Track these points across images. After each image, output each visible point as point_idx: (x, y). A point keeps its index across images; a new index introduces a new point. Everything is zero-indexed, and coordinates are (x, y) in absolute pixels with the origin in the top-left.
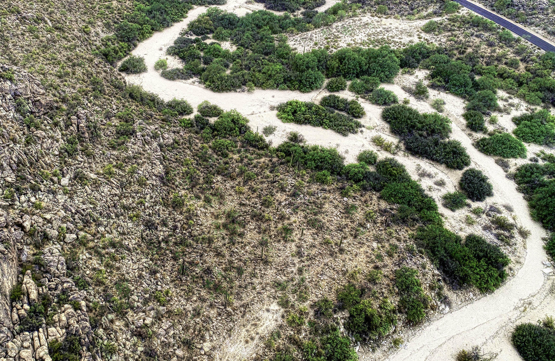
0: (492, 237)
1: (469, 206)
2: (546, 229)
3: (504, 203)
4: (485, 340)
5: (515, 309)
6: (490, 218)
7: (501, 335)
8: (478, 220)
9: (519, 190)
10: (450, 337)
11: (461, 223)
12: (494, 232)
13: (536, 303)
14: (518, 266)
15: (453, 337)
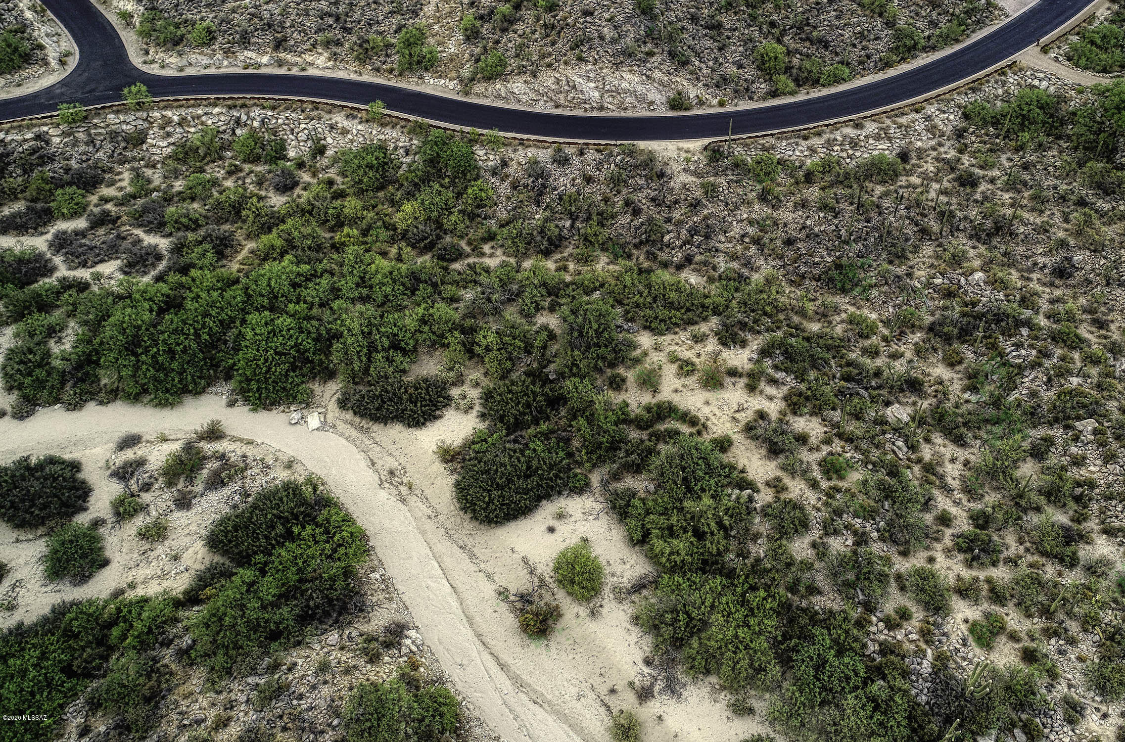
0: (214, 497)
1: (97, 523)
2: (204, 392)
3: (112, 446)
4: (481, 574)
5: (403, 501)
6: (156, 486)
7: (469, 542)
8: (154, 513)
9: (74, 406)
10: (477, 642)
11: (153, 554)
12: (199, 487)
13: (392, 463)
14: (298, 468)
15: (479, 636)
